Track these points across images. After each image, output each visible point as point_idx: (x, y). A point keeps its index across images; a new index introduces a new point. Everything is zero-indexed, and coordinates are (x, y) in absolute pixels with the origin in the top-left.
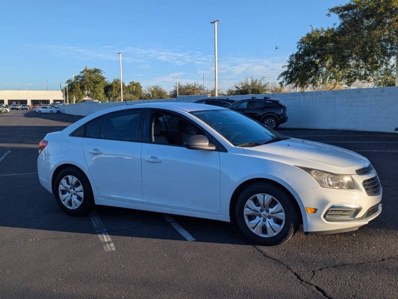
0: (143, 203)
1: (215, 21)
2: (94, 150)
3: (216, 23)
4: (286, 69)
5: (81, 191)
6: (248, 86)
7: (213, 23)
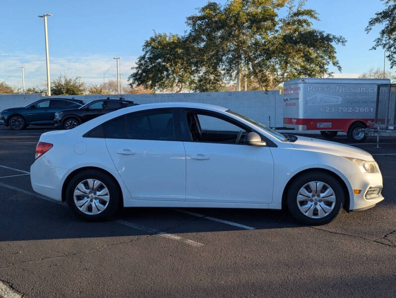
0: (185, 200)
1: (45, 16)
2: (124, 150)
3: (46, 17)
4: (135, 71)
5: (107, 195)
6: (62, 85)
7: (42, 17)
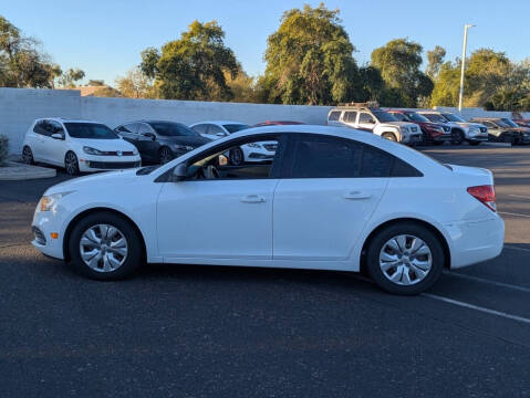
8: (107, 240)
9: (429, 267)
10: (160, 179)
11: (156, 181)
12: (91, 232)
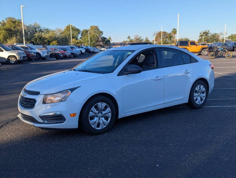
8: (100, 111)
9: (205, 96)
10: (120, 74)
11: (118, 75)
12: (93, 109)
